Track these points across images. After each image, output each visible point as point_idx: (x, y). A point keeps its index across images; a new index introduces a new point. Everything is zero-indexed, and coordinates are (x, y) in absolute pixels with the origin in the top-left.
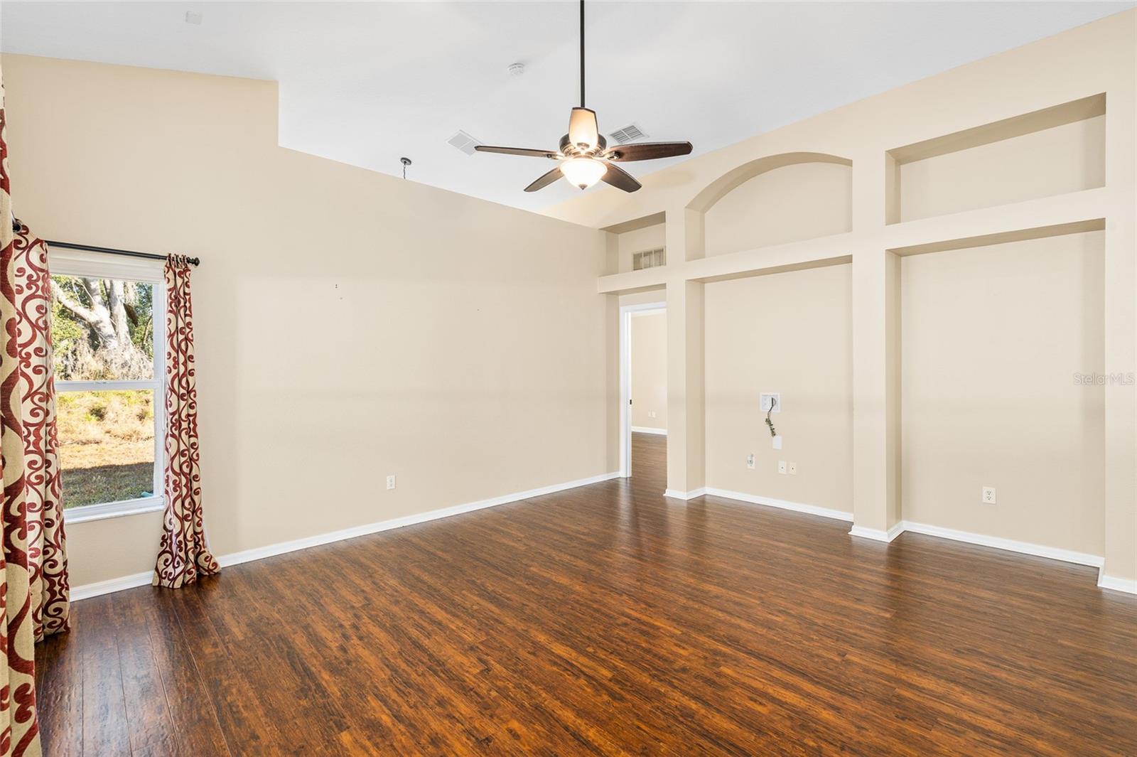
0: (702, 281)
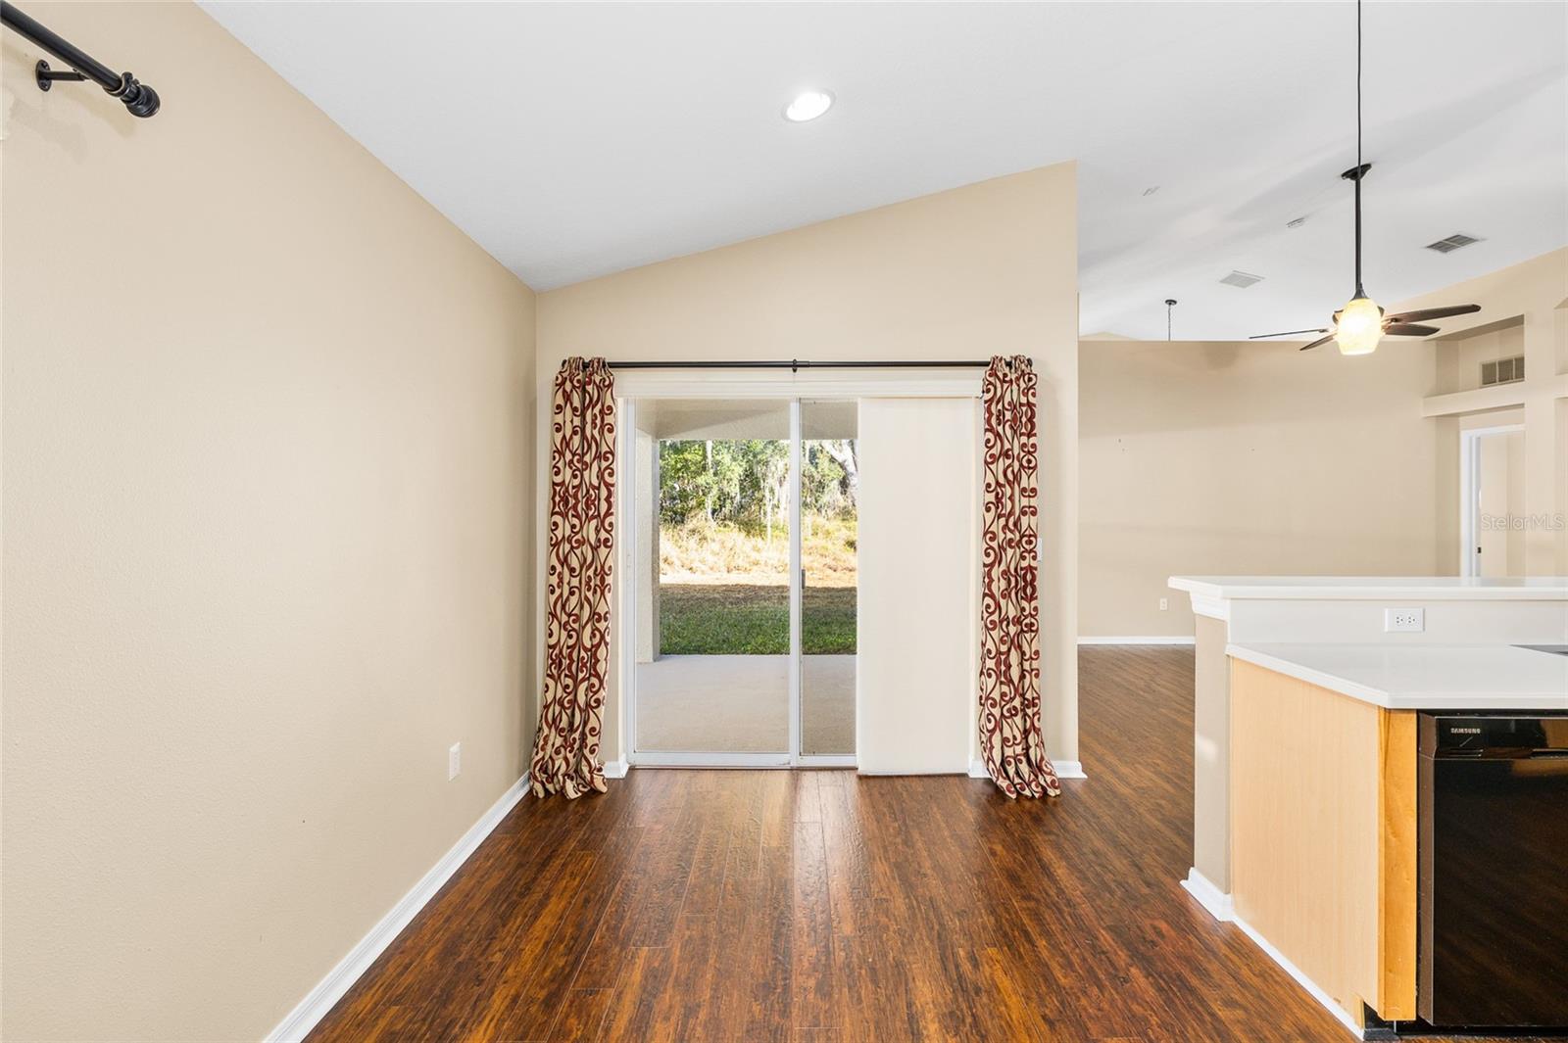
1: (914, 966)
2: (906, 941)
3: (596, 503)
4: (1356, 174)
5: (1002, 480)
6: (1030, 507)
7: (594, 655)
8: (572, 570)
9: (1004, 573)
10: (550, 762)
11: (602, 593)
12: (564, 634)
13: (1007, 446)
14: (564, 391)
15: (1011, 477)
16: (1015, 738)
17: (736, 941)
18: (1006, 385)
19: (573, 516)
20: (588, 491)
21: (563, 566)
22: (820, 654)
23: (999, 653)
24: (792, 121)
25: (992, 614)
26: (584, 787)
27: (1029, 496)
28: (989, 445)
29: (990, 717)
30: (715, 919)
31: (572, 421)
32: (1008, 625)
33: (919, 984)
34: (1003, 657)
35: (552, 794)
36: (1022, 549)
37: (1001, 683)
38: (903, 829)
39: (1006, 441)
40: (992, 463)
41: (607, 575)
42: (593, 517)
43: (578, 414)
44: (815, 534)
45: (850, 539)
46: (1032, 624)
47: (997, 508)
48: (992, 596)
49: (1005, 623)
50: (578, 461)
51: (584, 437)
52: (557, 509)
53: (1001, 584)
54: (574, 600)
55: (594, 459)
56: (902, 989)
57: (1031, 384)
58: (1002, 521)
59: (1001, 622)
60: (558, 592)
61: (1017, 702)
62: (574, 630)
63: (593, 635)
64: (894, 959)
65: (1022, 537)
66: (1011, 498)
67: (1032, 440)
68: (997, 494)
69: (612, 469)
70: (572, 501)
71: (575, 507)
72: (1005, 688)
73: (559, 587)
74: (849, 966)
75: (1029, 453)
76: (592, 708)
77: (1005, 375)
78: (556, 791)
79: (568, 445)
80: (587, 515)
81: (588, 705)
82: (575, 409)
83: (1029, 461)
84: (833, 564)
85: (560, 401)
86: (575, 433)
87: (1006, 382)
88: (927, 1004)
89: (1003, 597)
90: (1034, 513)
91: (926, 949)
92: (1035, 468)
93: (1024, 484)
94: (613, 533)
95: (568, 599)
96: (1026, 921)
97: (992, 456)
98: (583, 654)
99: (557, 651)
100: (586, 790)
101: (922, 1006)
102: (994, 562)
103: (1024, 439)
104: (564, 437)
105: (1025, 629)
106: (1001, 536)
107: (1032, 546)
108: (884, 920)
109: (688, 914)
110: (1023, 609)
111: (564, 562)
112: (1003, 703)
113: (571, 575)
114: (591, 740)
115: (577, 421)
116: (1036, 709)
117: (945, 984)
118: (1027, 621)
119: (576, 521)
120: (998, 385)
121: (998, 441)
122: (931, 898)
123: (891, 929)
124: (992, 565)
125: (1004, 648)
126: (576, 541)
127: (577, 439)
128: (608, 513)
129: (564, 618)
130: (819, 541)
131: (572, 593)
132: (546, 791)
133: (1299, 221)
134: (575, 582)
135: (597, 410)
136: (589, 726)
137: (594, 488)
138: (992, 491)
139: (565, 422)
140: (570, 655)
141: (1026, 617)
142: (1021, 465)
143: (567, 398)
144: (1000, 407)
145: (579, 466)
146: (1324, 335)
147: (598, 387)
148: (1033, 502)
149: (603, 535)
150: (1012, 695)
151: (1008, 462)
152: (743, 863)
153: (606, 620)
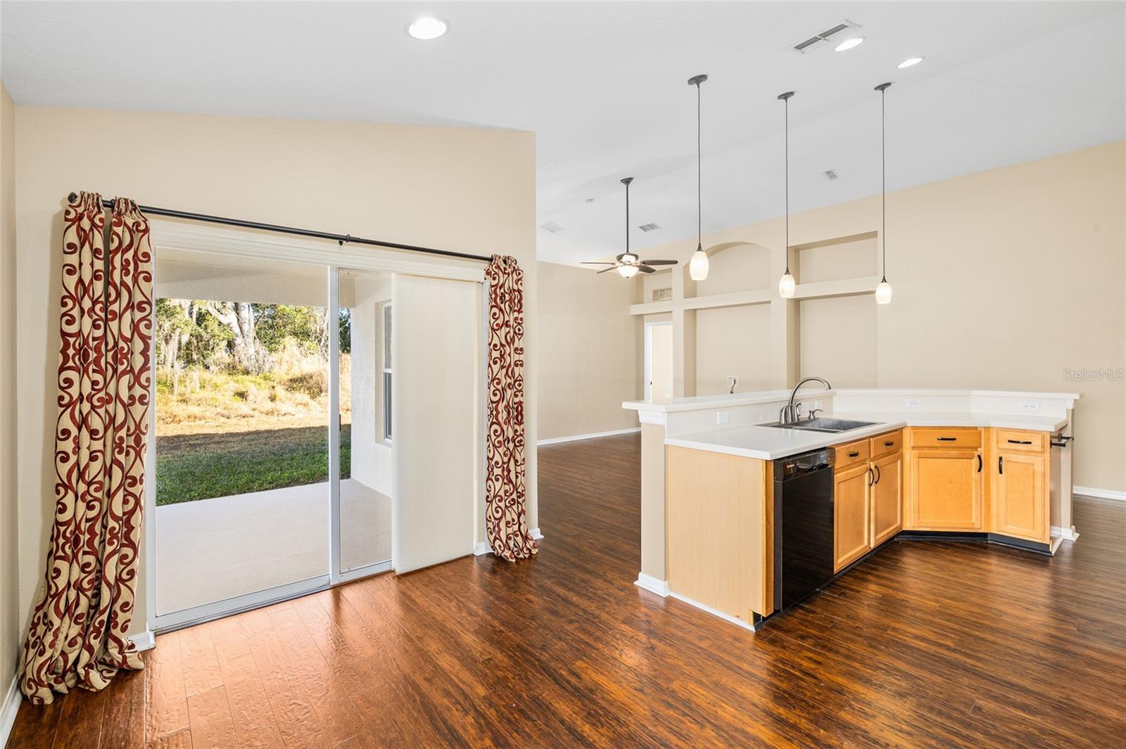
0: (695, 310)
1: (544, 695)
2: (526, 681)
3: (129, 356)
4: (627, 181)
5: (504, 342)
6: (520, 361)
7: (127, 523)
8: (93, 433)
9: (506, 407)
10: (61, 659)
11: (138, 454)
12: (82, 506)
13: (507, 318)
14: (80, 229)
15: (509, 340)
16: (513, 520)
17: (402, 742)
18: (506, 276)
19: (94, 371)
20: (116, 344)
21: (80, 430)
22: (273, 488)
23: (504, 463)
24: (411, 37)
25: (498, 436)
26: (109, 672)
27: (519, 354)
28: (495, 317)
29: (498, 509)
30: (369, 734)
31: (92, 264)
32: (508, 443)
33: (556, 705)
34: (505, 466)
35: (64, 695)
36: (516, 390)
37: (505, 484)
38: (461, 605)
39: (506, 314)
40: (498, 330)
41: (144, 434)
42: (124, 373)
43: (102, 256)
44: (203, 387)
45: (239, 390)
46: (521, 441)
47: (501, 361)
48: (499, 424)
49: (506, 442)
50: (101, 310)
51: (109, 283)
52: (71, 363)
53: (503, 416)
54: (96, 467)
55: (126, 310)
56: (550, 716)
57: (520, 277)
58: (504, 370)
59: (504, 441)
60: (73, 459)
61: (514, 496)
62: (96, 499)
63: (125, 502)
64: (527, 696)
65: (515, 382)
66: (509, 355)
67: (521, 315)
68: (501, 351)
69: (149, 321)
70: (93, 355)
71: (97, 362)
72: (507, 487)
73: (74, 452)
74: (504, 718)
75: (519, 324)
76: (123, 581)
77: (505, 269)
78: (69, 689)
79: (86, 290)
80: (115, 370)
81: (119, 579)
82: (95, 252)
83: (519, 330)
84: (226, 412)
85: (72, 237)
86: (96, 277)
87: (505, 273)
88: (571, 715)
89: (505, 423)
90: (522, 365)
91: (542, 680)
92: (522, 334)
93: (516, 345)
94: (150, 389)
95: (87, 466)
96: (582, 636)
97: (497, 325)
98: (112, 523)
99: (72, 527)
100: (113, 674)
101: (570, 719)
102: (500, 399)
103: (516, 314)
104: (81, 281)
105: (518, 444)
106: (503, 381)
107: (521, 388)
108: (500, 673)
109: (339, 742)
110: (516, 431)
111: (83, 422)
112: (506, 497)
113: (92, 438)
114: (121, 618)
115: (99, 265)
116: (523, 498)
117: (571, 697)
118: (518, 439)
119: (98, 377)
120: (501, 274)
121: (501, 314)
122: (517, 645)
123: (510, 678)
124: (498, 402)
125: (506, 459)
126: (99, 400)
127: (99, 286)
128: (144, 368)
129: (82, 488)
130: (208, 393)
131: (93, 458)
132: (56, 694)
133: (591, 200)
134: (98, 445)
135: (129, 255)
136: (120, 602)
137: (126, 340)
138: (498, 350)
139: (81, 264)
140: (91, 531)
141: (518, 436)
142: (515, 332)
143: (84, 238)
144: (502, 291)
145: (103, 315)
146: (614, 266)
147: (130, 231)
148: (521, 357)
149: (138, 391)
150: (512, 490)
151: (508, 329)
152: (355, 677)
153: (141, 483)
